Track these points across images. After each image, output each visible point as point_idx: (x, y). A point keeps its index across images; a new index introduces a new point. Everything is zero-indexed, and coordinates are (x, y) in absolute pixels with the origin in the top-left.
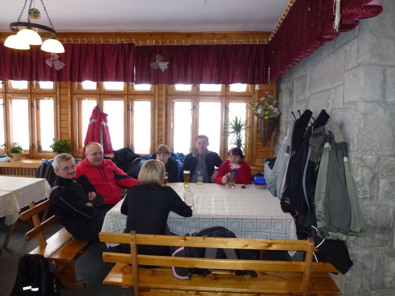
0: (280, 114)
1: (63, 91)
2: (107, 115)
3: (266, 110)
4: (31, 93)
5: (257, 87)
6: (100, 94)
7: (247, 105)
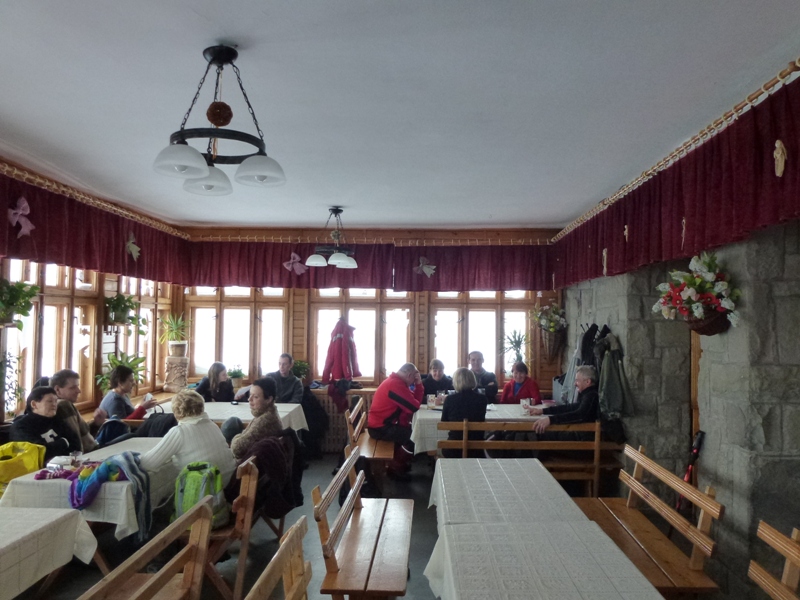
0: (568, 325)
1: (298, 299)
2: (354, 329)
3: (551, 321)
4: (255, 302)
5: (539, 294)
6: (346, 303)
7: (527, 315)
